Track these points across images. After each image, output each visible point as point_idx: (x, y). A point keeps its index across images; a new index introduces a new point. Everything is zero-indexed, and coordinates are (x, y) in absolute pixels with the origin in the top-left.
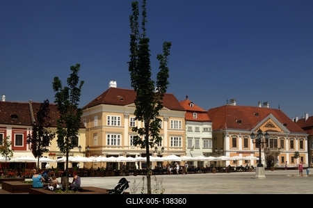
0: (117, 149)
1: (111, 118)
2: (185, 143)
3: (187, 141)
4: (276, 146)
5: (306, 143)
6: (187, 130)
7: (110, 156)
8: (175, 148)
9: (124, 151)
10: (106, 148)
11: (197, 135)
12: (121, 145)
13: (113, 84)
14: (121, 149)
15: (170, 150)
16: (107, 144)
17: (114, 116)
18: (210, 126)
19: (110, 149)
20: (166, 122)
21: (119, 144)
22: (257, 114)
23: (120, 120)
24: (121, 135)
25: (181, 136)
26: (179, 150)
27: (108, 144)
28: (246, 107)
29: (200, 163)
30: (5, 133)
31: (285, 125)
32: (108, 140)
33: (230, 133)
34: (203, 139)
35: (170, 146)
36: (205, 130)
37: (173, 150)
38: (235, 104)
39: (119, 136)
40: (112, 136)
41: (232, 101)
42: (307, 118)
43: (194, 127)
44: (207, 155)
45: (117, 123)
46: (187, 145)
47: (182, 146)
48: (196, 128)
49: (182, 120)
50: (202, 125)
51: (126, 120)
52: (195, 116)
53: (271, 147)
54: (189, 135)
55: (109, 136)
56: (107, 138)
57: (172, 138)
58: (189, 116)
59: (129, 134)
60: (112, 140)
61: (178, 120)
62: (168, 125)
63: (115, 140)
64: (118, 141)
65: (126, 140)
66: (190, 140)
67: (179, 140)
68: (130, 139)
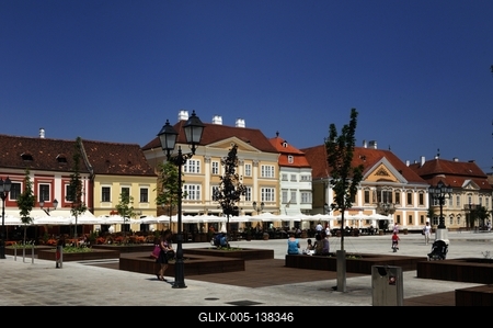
2: (278, 196)
3: (281, 193)
4: (391, 201)
5: (427, 197)
6: (281, 178)
11: (293, 185)
12: (200, 198)
18: (310, 174)
21: (198, 197)
22: (363, 158)
24: (200, 186)
25: (274, 186)
29: (297, 224)
30: (53, 183)
31: (400, 172)
34: (301, 190)
36: (304, 179)
39: (198, 188)
40: (190, 187)
42: (423, 162)
43: (289, 174)
44: (305, 212)
46: (281, 198)
51: (207, 165)
53: (385, 201)
54: (284, 185)
55: (186, 187)
56: (183, 190)
58: (283, 159)
59: (211, 184)
60: (190, 192)
61: (271, 165)
62: (258, 172)
63: (194, 192)
64: (198, 193)
65: (207, 192)
66: (285, 192)
67: (271, 193)
68: (212, 191)
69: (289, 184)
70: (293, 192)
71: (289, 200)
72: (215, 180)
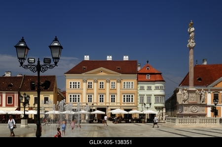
1: (72, 83)
3: (139, 97)
6: (139, 89)
8: (127, 103)
11: (149, 93)
13: (87, 58)
15: (123, 105)
16: (69, 102)
17: (75, 82)
18: (162, 85)
20: (119, 84)
21: (79, 101)
23: (80, 85)
24: (80, 95)
25: (133, 94)
26: (131, 105)
27: (71, 101)
28: (217, 65)
32: (71, 99)
34: (155, 95)
35: (123, 102)
36: (157, 88)
37: (126, 105)
38: (205, 63)
39: (79, 96)
40: (73, 96)
43: (146, 86)
45: (77, 86)
46: (139, 101)
47: (134, 102)
48: (148, 87)
49: (135, 81)
50: (154, 84)
51: (84, 84)
52: (148, 77)
54: (141, 92)
56: (69, 97)
57: (124, 96)
58: (141, 77)
59: (87, 94)
60: (73, 98)
61: (131, 81)
62: (121, 86)
63: (76, 99)
64: (79, 99)
65: (84, 98)
66: (142, 97)
67: (131, 97)
68: (88, 97)
69: (145, 92)
70: (149, 97)
71: (145, 101)
72: (90, 91)
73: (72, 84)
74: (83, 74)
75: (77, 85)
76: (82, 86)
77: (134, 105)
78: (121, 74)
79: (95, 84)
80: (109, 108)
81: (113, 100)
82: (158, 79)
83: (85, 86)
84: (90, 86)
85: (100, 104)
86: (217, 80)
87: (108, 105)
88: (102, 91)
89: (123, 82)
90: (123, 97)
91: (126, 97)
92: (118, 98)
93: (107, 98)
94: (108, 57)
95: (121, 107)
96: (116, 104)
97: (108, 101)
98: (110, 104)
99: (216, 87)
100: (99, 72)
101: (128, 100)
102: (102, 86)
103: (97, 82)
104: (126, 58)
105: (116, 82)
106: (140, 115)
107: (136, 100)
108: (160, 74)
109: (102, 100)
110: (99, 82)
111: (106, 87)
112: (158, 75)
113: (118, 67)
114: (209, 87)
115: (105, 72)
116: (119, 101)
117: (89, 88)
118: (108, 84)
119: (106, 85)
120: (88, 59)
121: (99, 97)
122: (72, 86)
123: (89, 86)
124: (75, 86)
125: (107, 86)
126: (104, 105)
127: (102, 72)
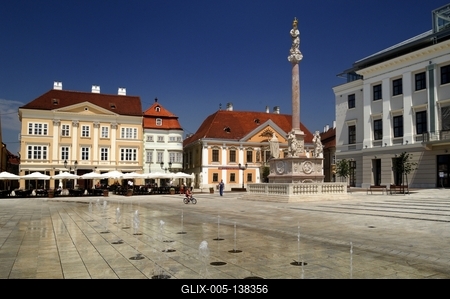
0: (42, 163)
1: (34, 126)
3: (145, 153)
6: (145, 140)
7: (32, 172)
9: (51, 166)
10: (26, 163)
11: (160, 146)
12: (47, 158)
13: (58, 86)
14: (47, 163)
15: (120, 164)
16: (27, 158)
17: (38, 123)
18: (180, 136)
19: (32, 163)
20: (114, 131)
21: (45, 157)
23: (48, 129)
26: (132, 165)
27: (30, 157)
32: (30, 153)
33: (209, 144)
35: (120, 160)
36: (172, 140)
37: (125, 164)
38: (231, 109)
39: (45, 148)
40: (35, 148)
41: (228, 106)
43: (155, 136)
44: (174, 171)
45: (43, 132)
46: (145, 158)
47: (137, 160)
48: (159, 137)
49: (139, 128)
50: (168, 133)
51: (56, 128)
52: (159, 123)
54: (148, 146)
55: (30, 148)
56: (27, 150)
57: (123, 151)
58: (150, 122)
59: (60, 145)
60: (35, 153)
61: (133, 127)
62: (117, 134)
63: (39, 153)
64: (45, 153)
65: (55, 153)
66: (150, 152)
67: (133, 153)
68: (61, 151)
69: (155, 145)
70: (160, 152)
71: (155, 159)
72: (64, 141)
73: (33, 128)
74: (54, 111)
75: (43, 129)
76: (52, 130)
77: (137, 165)
78: (118, 115)
79: (75, 129)
80: (98, 170)
81: (104, 157)
82: (174, 126)
83: (56, 131)
84: (65, 133)
85: (82, 164)
86: (249, 132)
87: (95, 164)
88: (85, 142)
89: (120, 128)
90: (120, 152)
91: (125, 153)
92: (113, 154)
93: (95, 154)
94: (94, 88)
95: (117, 168)
96: (109, 164)
97: (95, 158)
98: (100, 164)
99: (249, 142)
100: (81, 109)
101: (129, 157)
102: (86, 134)
103: (78, 126)
104: (122, 92)
105: (109, 127)
106: (147, 180)
107: (141, 156)
108: (176, 118)
109: (85, 156)
110: (82, 125)
111: (92, 134)
112: (173, 120)
113: (112, 104)
114: (242, 142)
115: (91, 109)
116: (113, 159)
117: (63, 134)
118: (96, 130)
119: (92, 131)
120: (61, 89)
121: (81, 151)
122: (33, 131)
123: (63, 131)
124: (38, 132)
125: (96, 134)
126: (90, 164)
127: (88, 110)
